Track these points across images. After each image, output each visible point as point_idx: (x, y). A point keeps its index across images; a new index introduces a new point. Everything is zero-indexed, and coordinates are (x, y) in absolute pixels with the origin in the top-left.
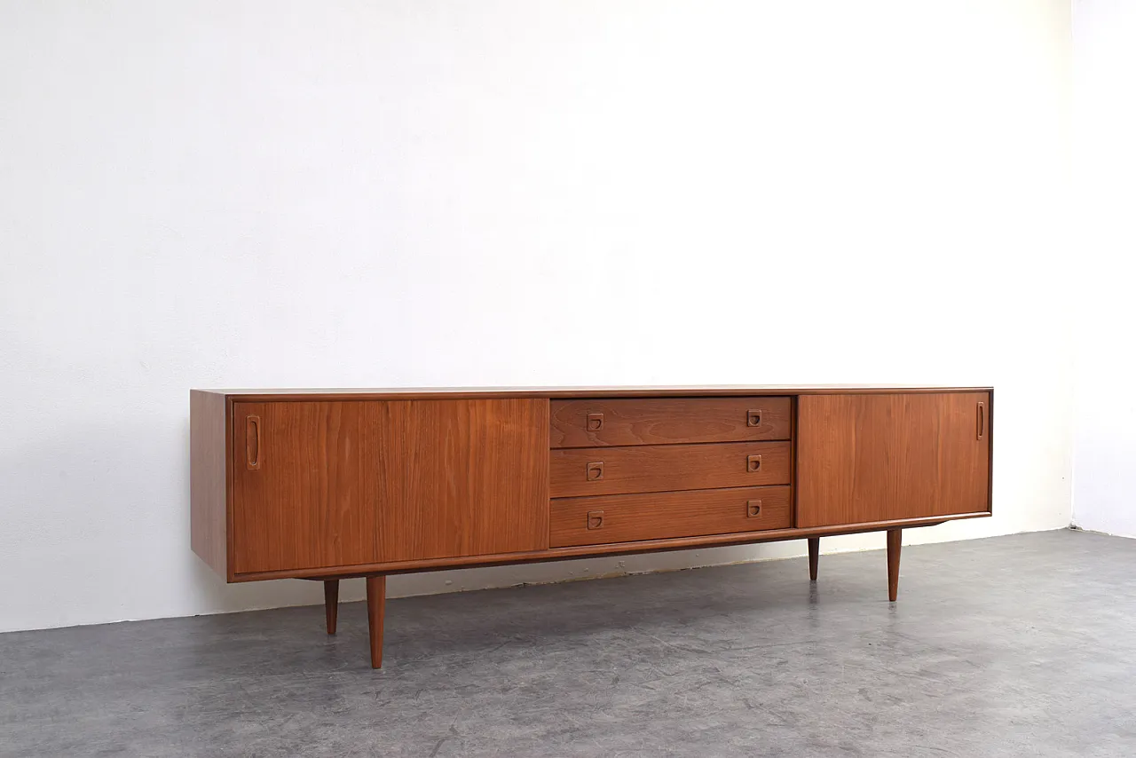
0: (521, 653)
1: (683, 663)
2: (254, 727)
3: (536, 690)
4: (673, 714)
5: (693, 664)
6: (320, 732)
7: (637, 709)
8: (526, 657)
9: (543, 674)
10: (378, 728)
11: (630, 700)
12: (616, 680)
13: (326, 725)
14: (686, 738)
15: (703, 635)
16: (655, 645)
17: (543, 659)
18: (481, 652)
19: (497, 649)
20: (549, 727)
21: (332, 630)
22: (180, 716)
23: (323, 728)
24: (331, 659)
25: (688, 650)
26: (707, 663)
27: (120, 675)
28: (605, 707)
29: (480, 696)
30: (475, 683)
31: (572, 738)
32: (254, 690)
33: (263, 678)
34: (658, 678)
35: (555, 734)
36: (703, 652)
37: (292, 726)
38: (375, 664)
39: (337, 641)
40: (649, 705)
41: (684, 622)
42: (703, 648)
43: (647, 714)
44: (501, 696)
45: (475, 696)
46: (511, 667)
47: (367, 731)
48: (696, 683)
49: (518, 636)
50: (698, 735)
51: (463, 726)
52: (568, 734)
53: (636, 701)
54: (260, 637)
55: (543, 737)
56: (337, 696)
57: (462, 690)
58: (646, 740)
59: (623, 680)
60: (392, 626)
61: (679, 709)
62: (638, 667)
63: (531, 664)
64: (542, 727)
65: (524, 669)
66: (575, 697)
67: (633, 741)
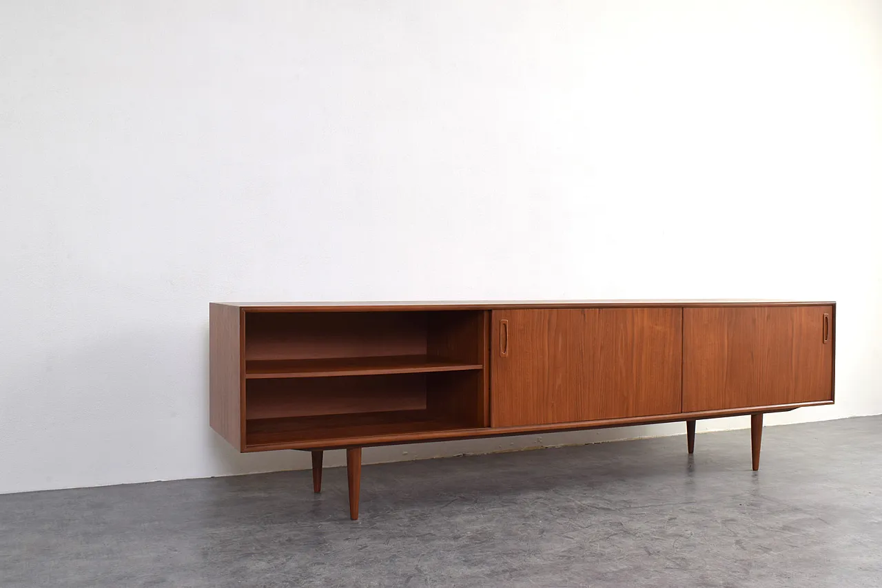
0: (466, 508)
1: (593, 519)
2: (263, 565)
3: (481, 539)
4: (589, 559)
5: (602, 519)
6: (314, 569)
7: (561, 554)
8: (470, 512)
9: (485, 525)
10: (359, 566)
11: (555, 547)
12: (542, 531)
13: (318, 564)
14: (601, 577)
15: (608, 496)
16: (570, 504)
17: (483, 514)
18: (434, 508)
19: (446, 506)
20: (493, 567)
21: (317, 490)
22: (205, 554)
23: (318, 567)
24: (316, 512)
25: (596, 508)
26: (611, 517)
27: (157, 523)
28: (536, 552)
29: (437, 543)
30: (432, 532)
31: (511, 577)
32: (259, 536)
33: (267, 526)
34: (575, 530)
35: (497, 573)
36: (609, 509)
37: (293, 564)
38: (353, 517)
39: (322, 498)
40: (569, 551)
41: (591, 485)
42: (609, 507)
43: (569, 558)
44: (452, 543)
45: (432, 542)
46: (459, 519)
47: (350, 570)
48: (605, 534)
49: (462, 495)
50: (610, 575)
51: (425, 566)
52: (508, 574)
53: (559, 548)
54: (262, 495)
55: (488, 575)
56: (325, 542)
57: (422, 537)
58: (570, 579)
59: (547, 531)
60: (366, 486)
61: (593, 555)
62: (558, 521)
63: (474, 517)
64: (487, 567)
65: (469, 522)
66: (511, 545)
67: (560, 580)
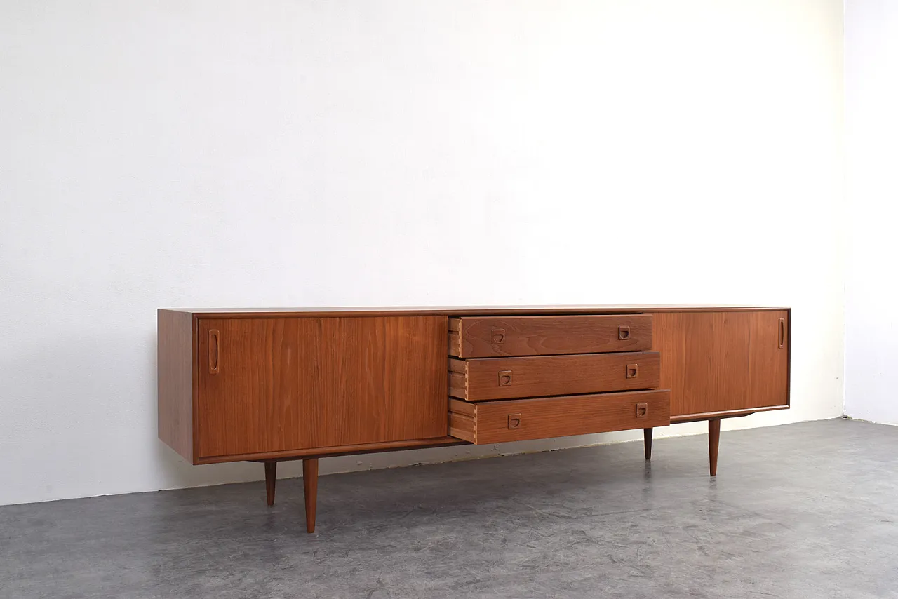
0: (425, 519)
1: (555, 528)
2: (218, 581)
3: (442, 549)
4: (554, 568)
5: (563, 527)
6: (273, 585)
7: (525, 564)
8: (429, 523)
9: (445, 536)
10: (318, 581)
11: (518, 557)
12: (504, 541)
13: (277, 579)
14: (567, 587)
15: (569, 504)
16: (531, 512)
17: (443, 525)
18: (392, 519)
19: (405, 516)
20: (456, 579)
21: (271, 502)
22: (156, 572)
23: (275, 582)
24: (270, 525)
25: (558, 516)
26: (576, 526)
27: (104, 539)
28: (499, 563)
29: (397, 555)
30: (391, 544)
31: (476, 588)
32: (213, 551)
33: (220, 541)
34: (537, 539)
35: (462, 585)
36: (570, 518)
37: (249, 580)
38: (309, 529)
39: (276, 511)
40: (533, 561)
41: (551, 493)
42: (570, 515)
43: (533, 568)
44: (414, 554)
45: (393, 554)
46: (419, 530)
47: (310, 584)
49: (421, 506)
50: (576, 585)
51: (388, 579)
52: (473, 585)
53: (523, 558)
54: (214, 508)
55: (453, 588)
56: (282, 556)
57: (381, 549)
58: (536, 589)
59: (510, 541)
60: (323, 497)
61: (557, 564)
62: (520, 530)
63: (434, 528)
64: (452, 579)
65: (429, 533)
66: (474, 555)
67: (525, 590)
